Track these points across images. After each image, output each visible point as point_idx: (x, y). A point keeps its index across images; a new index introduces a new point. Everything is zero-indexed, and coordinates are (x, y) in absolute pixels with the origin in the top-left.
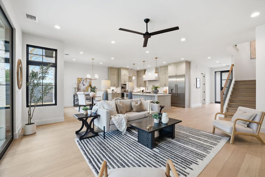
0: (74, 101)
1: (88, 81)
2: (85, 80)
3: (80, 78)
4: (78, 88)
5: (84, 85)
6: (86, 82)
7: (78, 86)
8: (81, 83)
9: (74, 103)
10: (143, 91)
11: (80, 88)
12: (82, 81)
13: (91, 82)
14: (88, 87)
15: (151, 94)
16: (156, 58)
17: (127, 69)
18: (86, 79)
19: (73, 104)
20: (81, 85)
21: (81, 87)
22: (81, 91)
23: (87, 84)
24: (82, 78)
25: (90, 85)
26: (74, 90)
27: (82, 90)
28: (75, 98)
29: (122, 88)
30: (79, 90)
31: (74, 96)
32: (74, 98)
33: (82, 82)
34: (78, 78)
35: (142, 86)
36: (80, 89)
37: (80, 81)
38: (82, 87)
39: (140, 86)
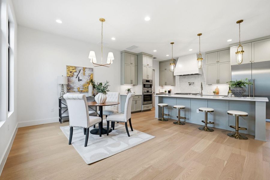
0: (60, 111)
1: (88, 72)
2: (82, 71)
3: (72, 67)
4: (68, 85)
5: (79, 80)
6: (84, 74)
7: (68, 81)
8: (75, 76)
9: (60, 115)
10: (169, 92)
11: (72, 85)
12: (76, 72)
13: (92, 74)
14: (88, 83)
15: (228, 99)
16: (240, 22)
17: (150, 56)
18: (84, 69)
19: (58, 117)
20: (74, 79)
21: (73, 83)
22: (74, 92)
23: (85, 79)
24: (76, 68)
25: (92, 81)
26: (60, 88)
27: (76, 90)
28: (63, 106)
29: (144, 86)
30: (69, 89)
31: (60, 101)
32: (60, 106)
33: (76, 74)
34: (68, 67)
35: (169, 85)
36: (73, 88)
37: (72, 71)
38: (76, 84)
39: (166, 85)
